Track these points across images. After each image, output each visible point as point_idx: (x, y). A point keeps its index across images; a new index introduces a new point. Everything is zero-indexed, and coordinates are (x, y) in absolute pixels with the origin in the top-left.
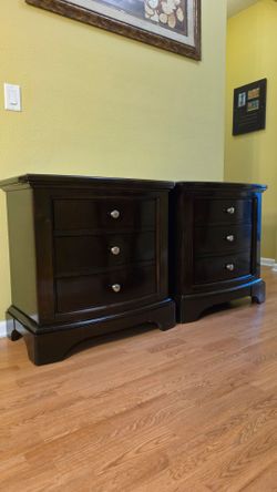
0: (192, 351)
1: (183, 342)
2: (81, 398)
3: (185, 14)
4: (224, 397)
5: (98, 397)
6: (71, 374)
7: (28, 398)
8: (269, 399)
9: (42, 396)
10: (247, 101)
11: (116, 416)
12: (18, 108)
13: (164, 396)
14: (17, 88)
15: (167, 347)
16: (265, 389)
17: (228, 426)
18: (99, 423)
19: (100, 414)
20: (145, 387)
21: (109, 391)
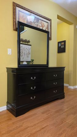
0: (52, 113)
1: (50, 111)
2: (29, 127)
3: (48, 30)
4: (61, 125)
5: (33, 126)
6: (25, 121)
7: (16, 127)
8: (71, 125)
9: (19, 127)
10: (61, 45)
11: (38, 131)
12: (11, 54)
13: (47, 126)
14: (11, 49)
15: (46, 112)
16: (70, 123)
17: (63, 133)
18: (34, 133)
19: (34, 131)
20: (43, 123)
21: (35, 125)
